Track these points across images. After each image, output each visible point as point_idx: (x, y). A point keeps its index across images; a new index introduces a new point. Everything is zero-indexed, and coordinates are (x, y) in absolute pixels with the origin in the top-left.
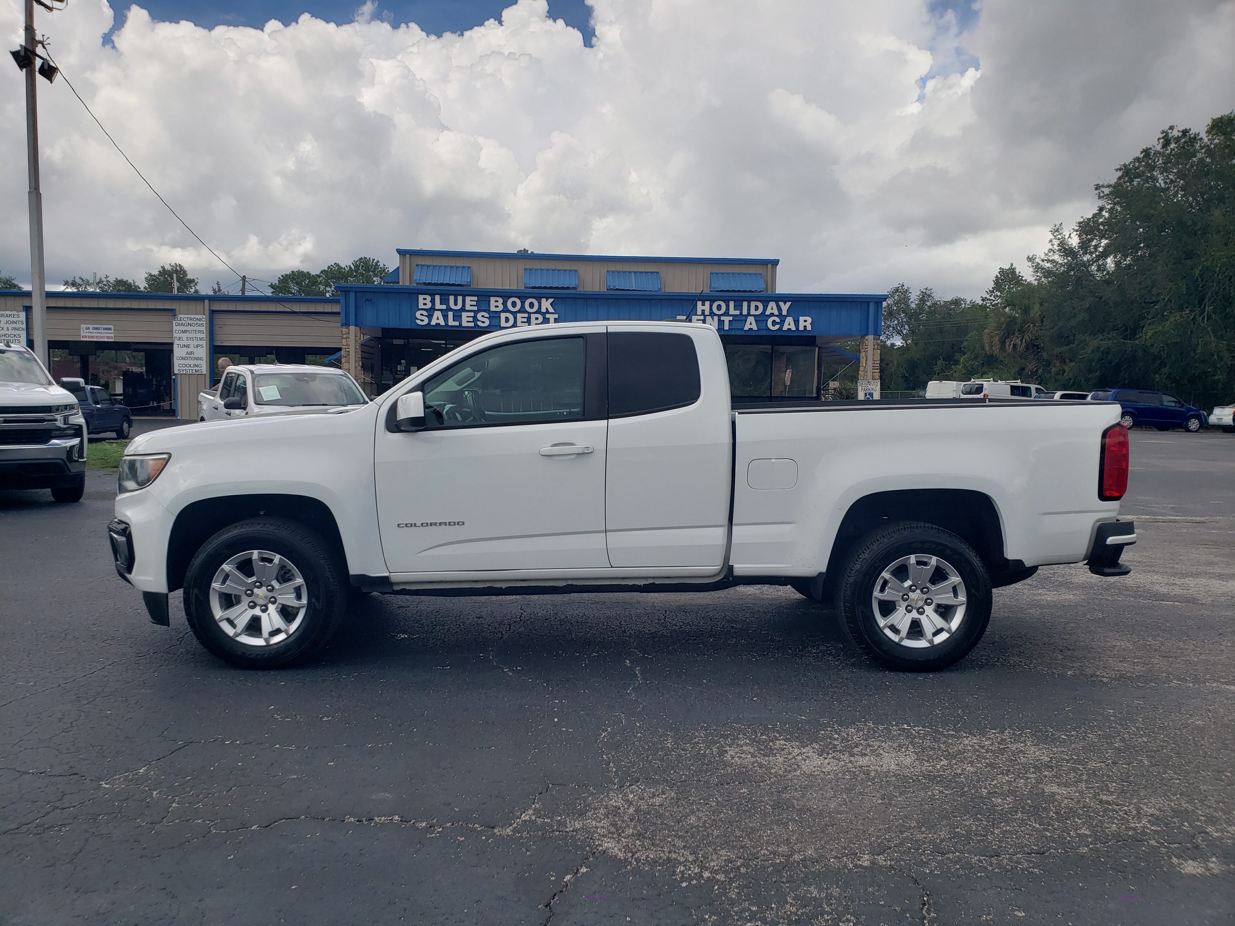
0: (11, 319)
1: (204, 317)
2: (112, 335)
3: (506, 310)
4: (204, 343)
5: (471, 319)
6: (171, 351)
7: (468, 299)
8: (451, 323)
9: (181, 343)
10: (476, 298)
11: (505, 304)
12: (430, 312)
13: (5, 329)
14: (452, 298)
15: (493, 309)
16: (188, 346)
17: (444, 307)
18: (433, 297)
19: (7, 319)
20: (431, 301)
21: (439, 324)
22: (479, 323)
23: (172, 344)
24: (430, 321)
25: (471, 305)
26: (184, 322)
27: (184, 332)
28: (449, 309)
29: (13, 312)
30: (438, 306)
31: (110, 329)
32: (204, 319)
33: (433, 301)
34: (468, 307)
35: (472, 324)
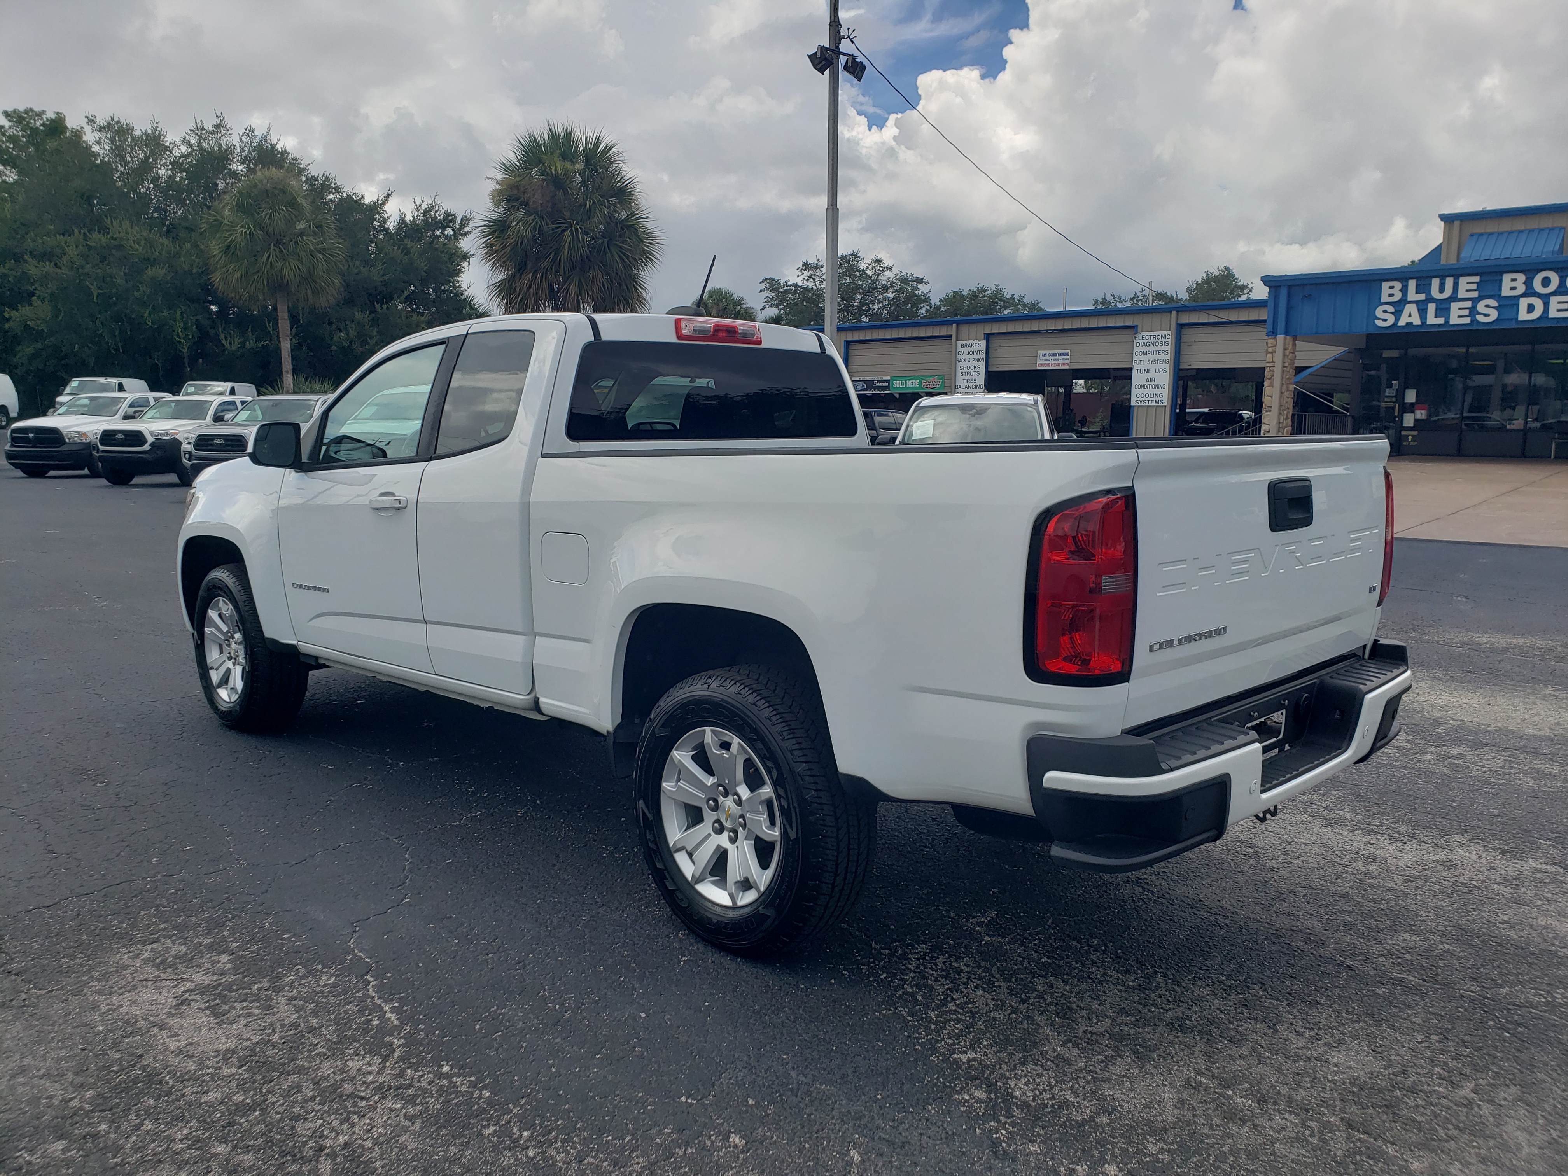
0: (973, 349)
1: (1170, 333)
2: (1068, 362)
3: (1530, 292)
4: (1167, 366)
5: (1467, 312)
6: (1130, 377)
7: (1463, 281)
8: (1432, 319)
9: (1141, 367)
10: (1477, 279)
11: (1528, 283)
12: (1399, 307)
13: (967, 360)
14: (1436, 283)
15: (1506, 292)
16: (1148, 371)
17: (1422, 297)
18: (1405, 283)
19: (970, 349)
20: (1401, 290)
21: (1411, 323)
22: (1480, 318)
23: (1131, 369)
24: (1397, 319)
25: (1467, 291)
26: (1146, 341)
27: (1146, 353)
28: (1430, 299)
29: (975, 341)
30: (1412, 295)
31: (1066, 354)
32: (1169, 335)
33: (1404, 290)
34: (1462, 294)
35: (1467, 320)
